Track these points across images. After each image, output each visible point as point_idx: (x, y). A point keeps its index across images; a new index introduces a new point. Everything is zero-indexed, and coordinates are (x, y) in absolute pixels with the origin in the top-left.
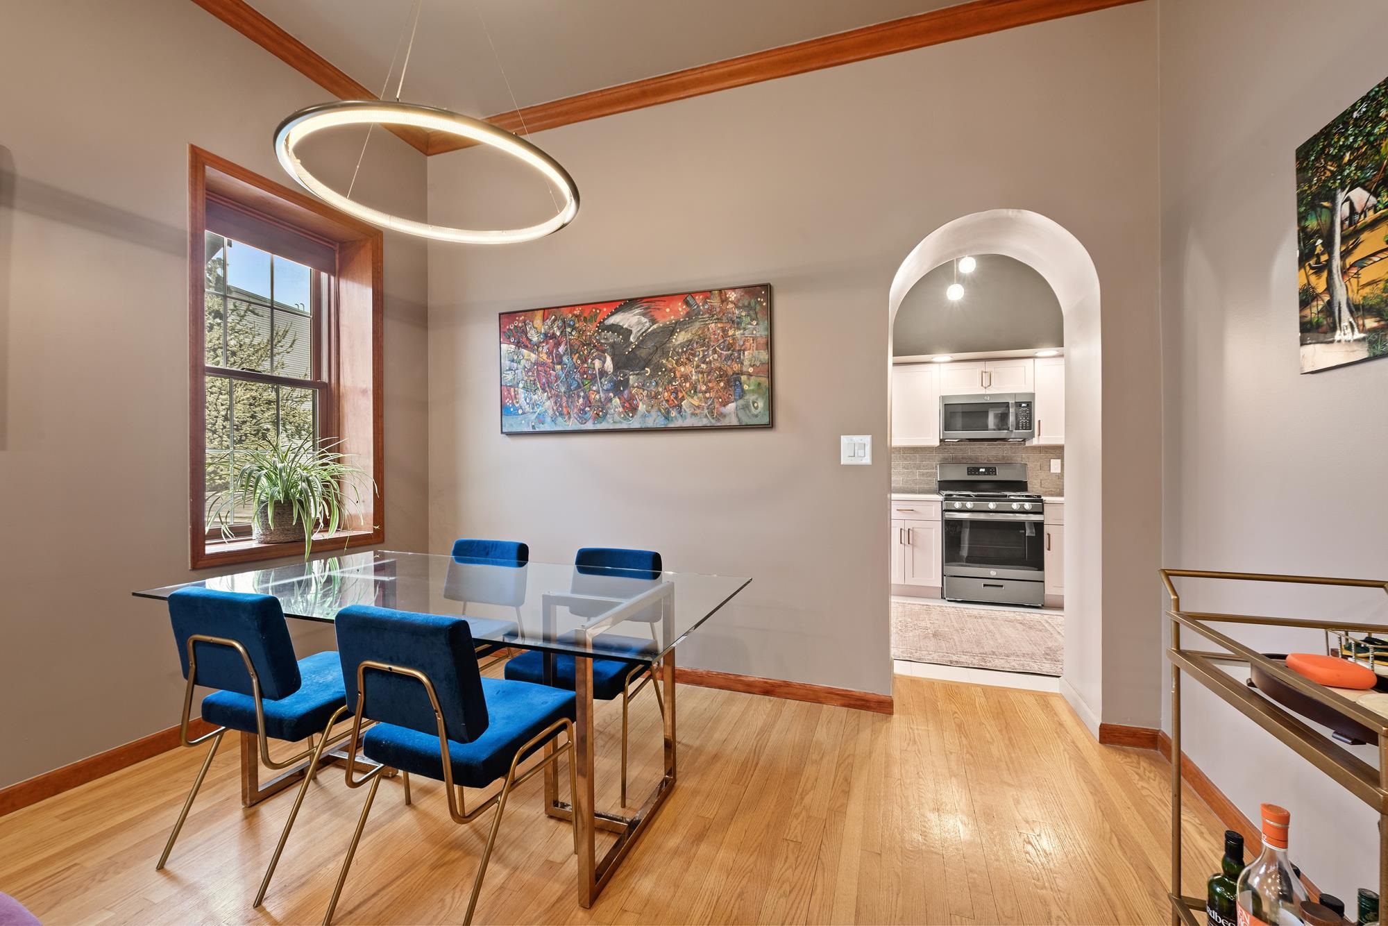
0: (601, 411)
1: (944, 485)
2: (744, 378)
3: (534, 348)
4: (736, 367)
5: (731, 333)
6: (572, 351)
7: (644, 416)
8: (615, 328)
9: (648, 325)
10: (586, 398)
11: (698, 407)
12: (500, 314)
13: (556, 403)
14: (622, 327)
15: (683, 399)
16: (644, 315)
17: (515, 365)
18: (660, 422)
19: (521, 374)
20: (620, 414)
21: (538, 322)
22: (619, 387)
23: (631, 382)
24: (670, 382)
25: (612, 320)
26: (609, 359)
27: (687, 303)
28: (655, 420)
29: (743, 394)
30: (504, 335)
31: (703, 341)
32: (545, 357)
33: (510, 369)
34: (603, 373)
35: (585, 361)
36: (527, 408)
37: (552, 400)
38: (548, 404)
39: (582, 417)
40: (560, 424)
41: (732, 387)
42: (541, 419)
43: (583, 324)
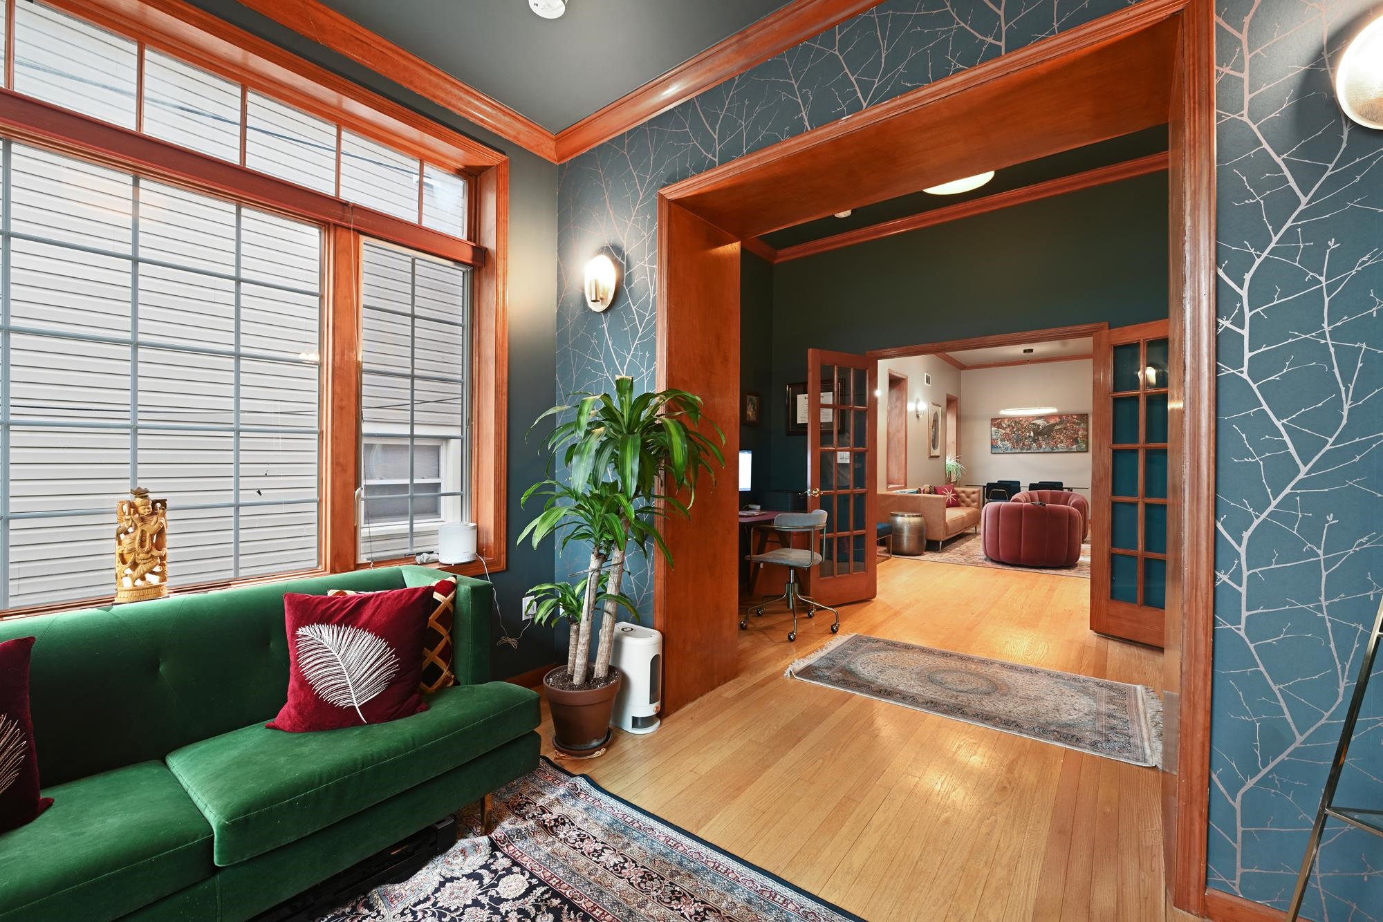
0: (1030, 447)
2: (1079, 439)
3: (1004, 429)
4: (1076, 436)
5: (1074, 427)
6: (1018, 430)
7: (1044, 449)
8: (1033, 424)
9: (1046, 424)
10: (1024, 444)
11: (1064, 446)
12: (992, 419)
13: (1012, 445)
14: (1037, 424)
15: (1058, 444)
16: (1045, 421)
17: (997, 434)
18: (1050, 450)
19: (999, 436)
20: (1036, 448)
21: (1006, 422)
22: (1035, 441)
23: (1040, 439)
24: (1054, 439)
25: (1033, 422)
26: (1032, 433)
27: (1061, 418)
28: (1048, 450)
29: (1078, 443)
30: (993, 424)
31: (1066, 428)
32: (1008, 432)
33: (995, 435)
34: (1030, 436)
35: (1023, 433)
36: (1002, 446)
38: (1009, 445)
39: (1022, 449)
40: (1014, 451)
41: (1075, 441)
42: (1007, 449)
43: (1023, 423)
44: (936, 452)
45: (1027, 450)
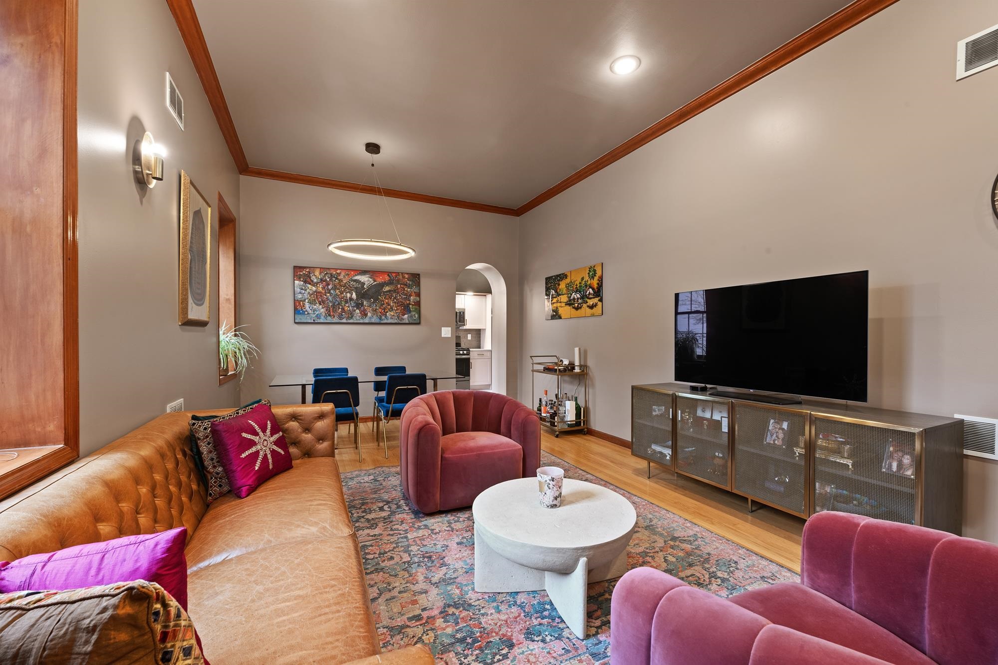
0: (351, 315)
2: (410, 306)
3: (314, 284)
4: (408, 302)
5: (406, 289)
6: (335, 288)
7: (370, 318)
8: (356, 281)
9: (372, 282)
10: (343, 309)
11: (393, 316)
12: (295, 267)
13: (327, 310)
14: (360, 281)
15: (387, 312)
16: (371, 278)
17: (303, 291)
18: (378, 321)
19: (306, 296)
20: (359, 316)
21: (317, 273)
22: (359, 305)
23: (364, 304)
24: (382, 305)
25: (356, 278)
26: (354, 294)
27: (389, 277)
28: (375, 319)
29: (410, 311)
30: (297, 276)
31: (395, 291)
32: (321, 289)
33: (300, 293)
34: (351, 299)
35: (342, 293)
36: (310, 312)
37: (325, 309)
38: (322, 310)
39: (340, 317)
40: (329, 320)
41: (406, 309)
42: (318, 317)
43: (341, 277)
44: (195, 312)
45: (346, 318)
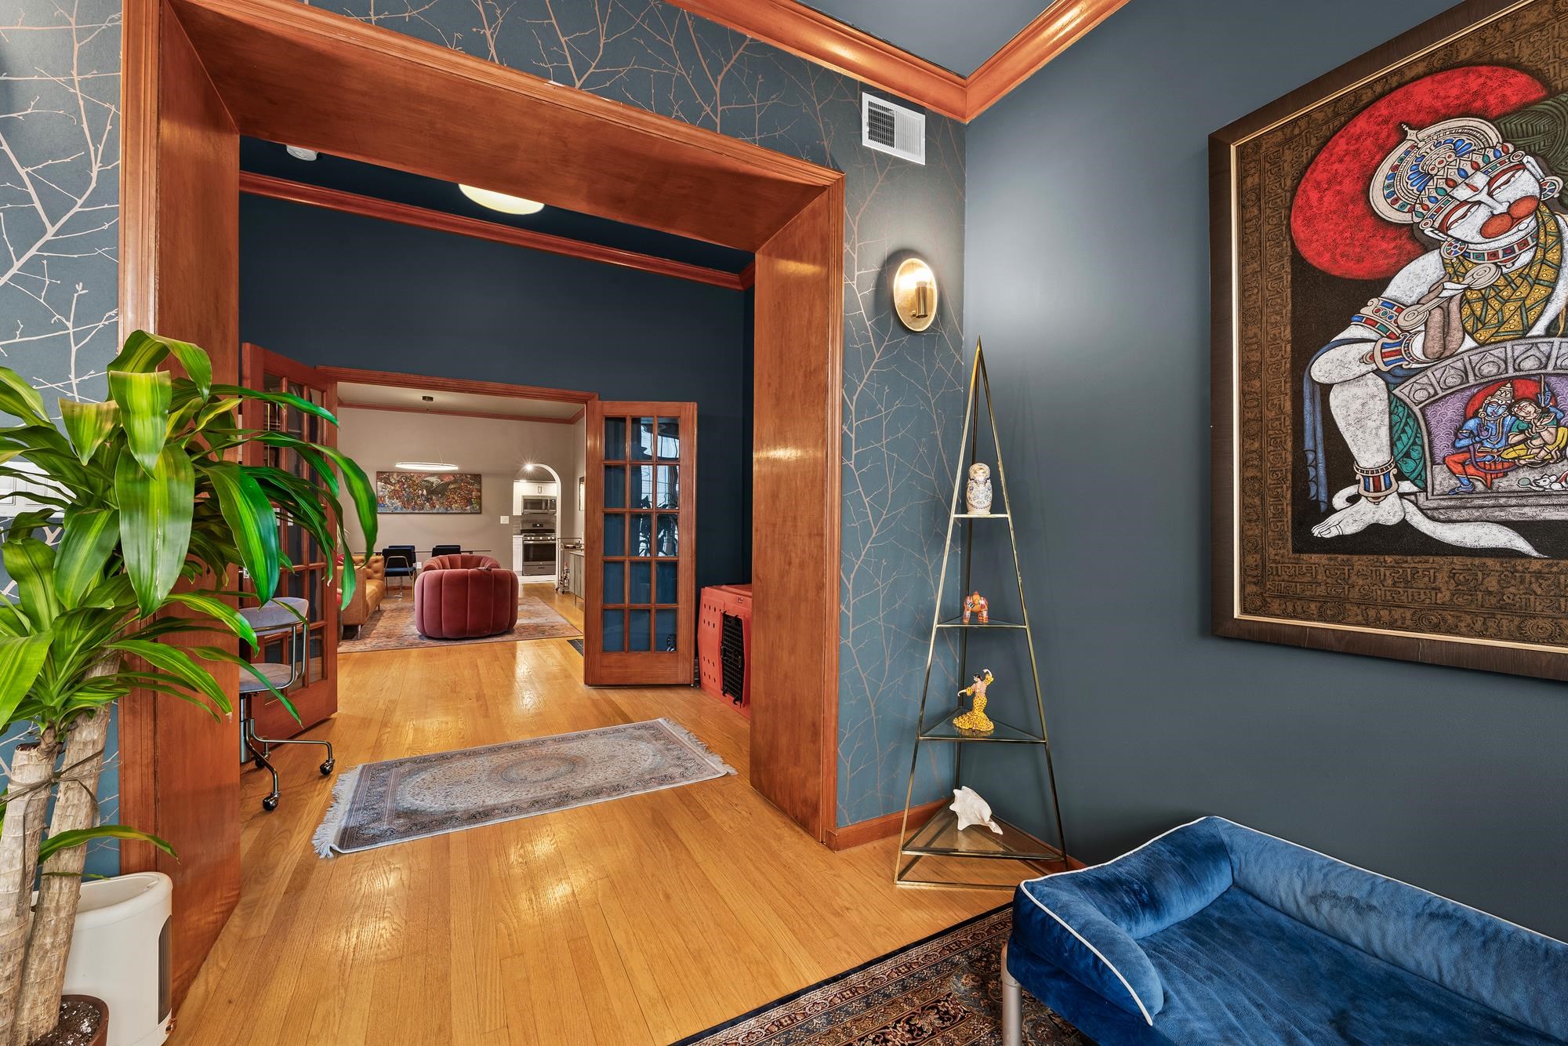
0: (422, 507)
1: (523, 532)
2: (473, 499)
3: (392, 484)
4: (470, 496)
5: (469, 487)
6: (409, 487)
7: (438, 509)
8: (428, 481)
9: (440, 482)
10: (416, 502)
11: (458, 507)
12: (378, 472)
13: (402, 504)
14: (430, 481)
15: (452, 505)
16: (438, 479)
17: (384, 490)
18: (444, 511)
19: (386, 493)
20: (429, 508)
21: (395, 476)
22: (428, 500)
23: (433, 498)
24: (448, 499)
25: (426, 479)
26: (425, 491)
28: (442, 510)
29: (472, 504)
30: (379, 479)
31: (460, 488)
32: (398, 488)
33: (382, 491)
34: (422, 495)
35: (415, 491)
36: (390, 505)
37: (401, 502)
38: (399, 504)
39: (414, 509)
40: (404, 510)
41: (469, 502)
42: (396, 508)
43: (414, 479)
45: (418, 509)
